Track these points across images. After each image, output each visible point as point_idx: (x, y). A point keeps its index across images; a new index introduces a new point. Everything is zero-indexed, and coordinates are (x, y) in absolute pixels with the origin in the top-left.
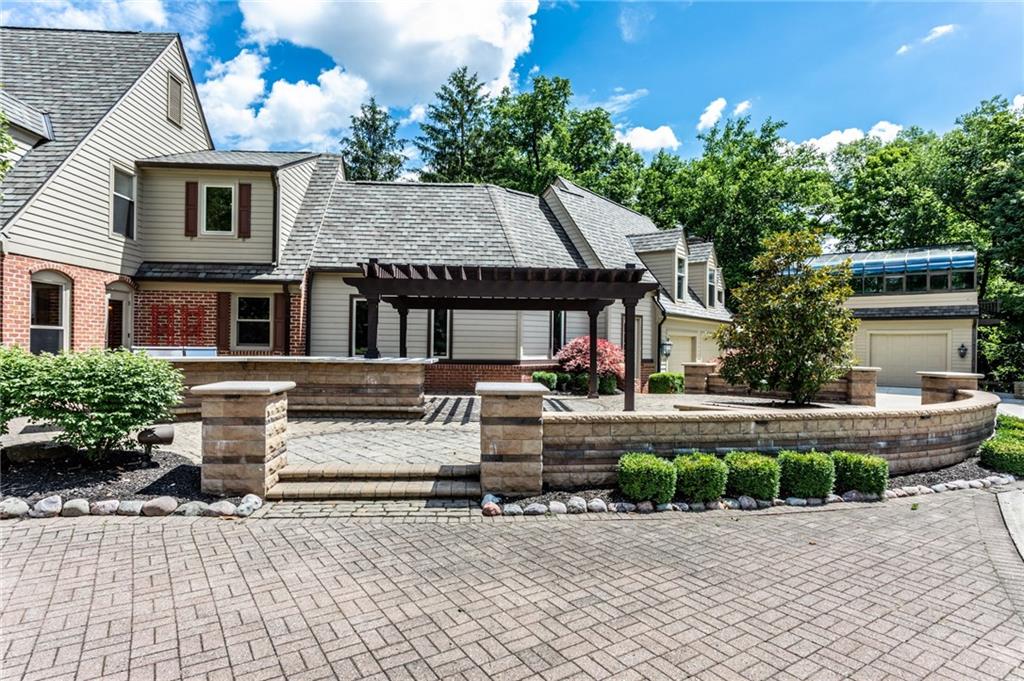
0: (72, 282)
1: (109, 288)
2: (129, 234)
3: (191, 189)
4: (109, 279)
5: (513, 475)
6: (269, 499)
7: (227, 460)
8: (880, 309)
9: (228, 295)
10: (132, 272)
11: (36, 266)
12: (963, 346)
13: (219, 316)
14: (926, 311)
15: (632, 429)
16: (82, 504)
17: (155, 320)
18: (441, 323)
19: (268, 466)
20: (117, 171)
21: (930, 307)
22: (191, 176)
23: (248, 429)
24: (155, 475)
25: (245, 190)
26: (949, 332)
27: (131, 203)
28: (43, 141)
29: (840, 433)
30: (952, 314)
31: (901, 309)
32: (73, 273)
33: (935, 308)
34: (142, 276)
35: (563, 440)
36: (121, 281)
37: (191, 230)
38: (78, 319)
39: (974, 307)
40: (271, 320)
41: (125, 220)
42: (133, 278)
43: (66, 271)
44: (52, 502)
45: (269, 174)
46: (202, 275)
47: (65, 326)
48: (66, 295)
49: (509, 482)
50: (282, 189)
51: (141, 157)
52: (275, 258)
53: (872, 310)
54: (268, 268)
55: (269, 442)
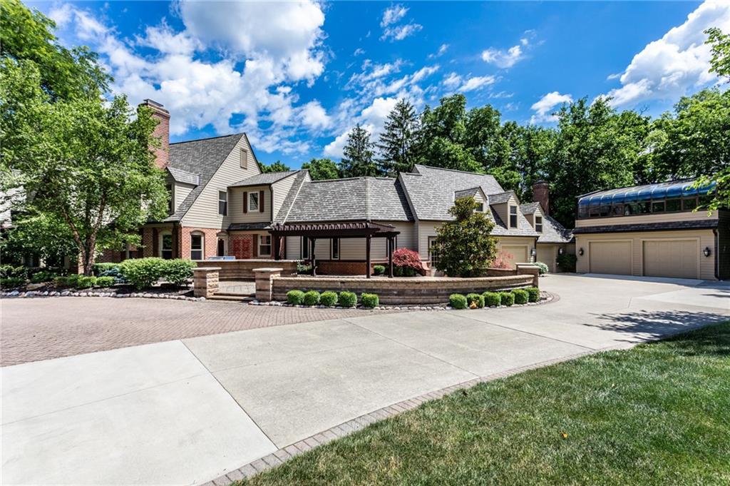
0: (204, 234)
1: (218, 235)
2: (225, 214)
3: (245, 194)
4: (218, 231)
5: (263, 295)
6: (208, 299)
7: (199, 288)
8: (649, 224)
9: (257, 235)
10: (226, 228)
11: (192, 230)
12: (707, 249)
13: (254, 243)
14: (680, 225)
15: (299, 283)
16: (167, 296)
17: (235, 246)
18: (335, 242)
19: (208, 290)
20: (220, 192)
21: (684, 222)
22: (245, 190)
23: (202, 280)
24: (187, 291)
25: (262, 193)
26: (698, 239)
27: (226, 203)
28: (196, 186)
29: (374, 288)
30: (698, 226)
31: (663, 223)
32: (204, 231)
33: (687, 222)
34: (231, 229)
35: (279, 286)
36: (222, 232)
37: (245, 211)
38: (206, 246)
39: (715, 221)
40: (271, 245)
41: (223, 210)
42: (227, 230)
43: (202, 230)
44: (162, 295)
45: (268, 187)
46: (248, 228)
47: (202, 249)
48: (202, 238)
49: (262, 297)
50: (274, 191)
51: (230, 185)
52: (272, 220)
53: (643, 225)
54: (269, 224)
55: (208, 284)
